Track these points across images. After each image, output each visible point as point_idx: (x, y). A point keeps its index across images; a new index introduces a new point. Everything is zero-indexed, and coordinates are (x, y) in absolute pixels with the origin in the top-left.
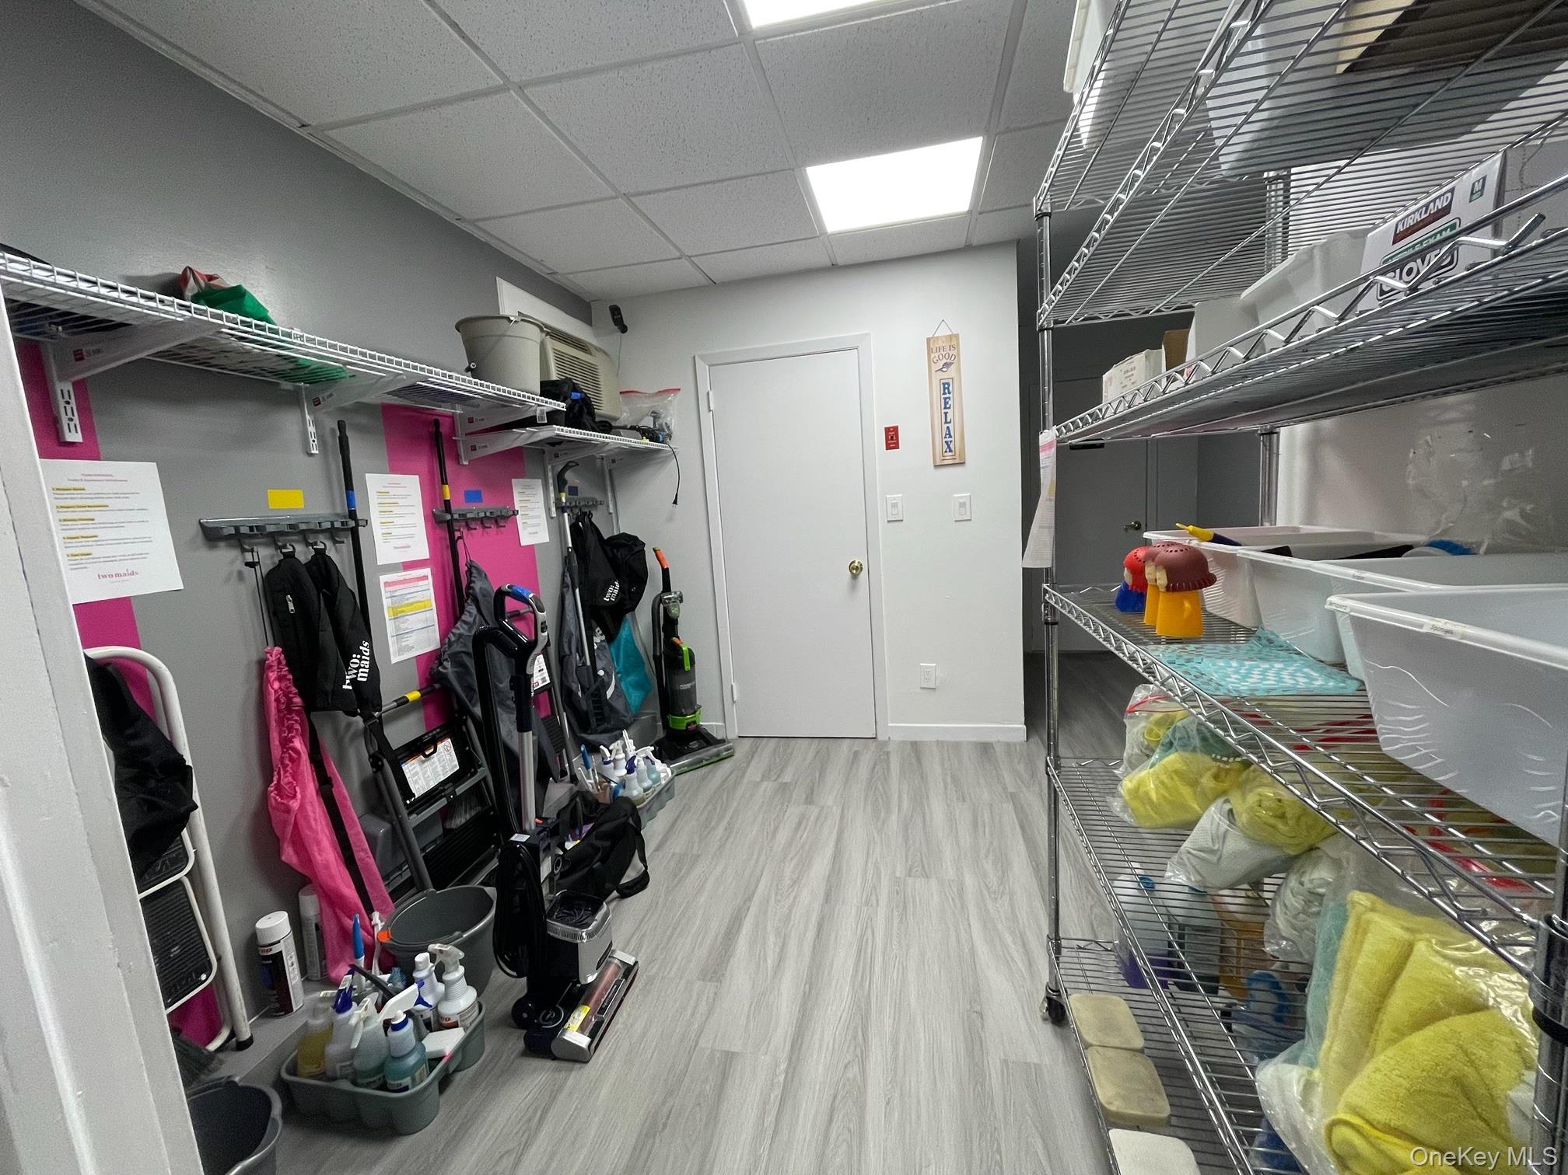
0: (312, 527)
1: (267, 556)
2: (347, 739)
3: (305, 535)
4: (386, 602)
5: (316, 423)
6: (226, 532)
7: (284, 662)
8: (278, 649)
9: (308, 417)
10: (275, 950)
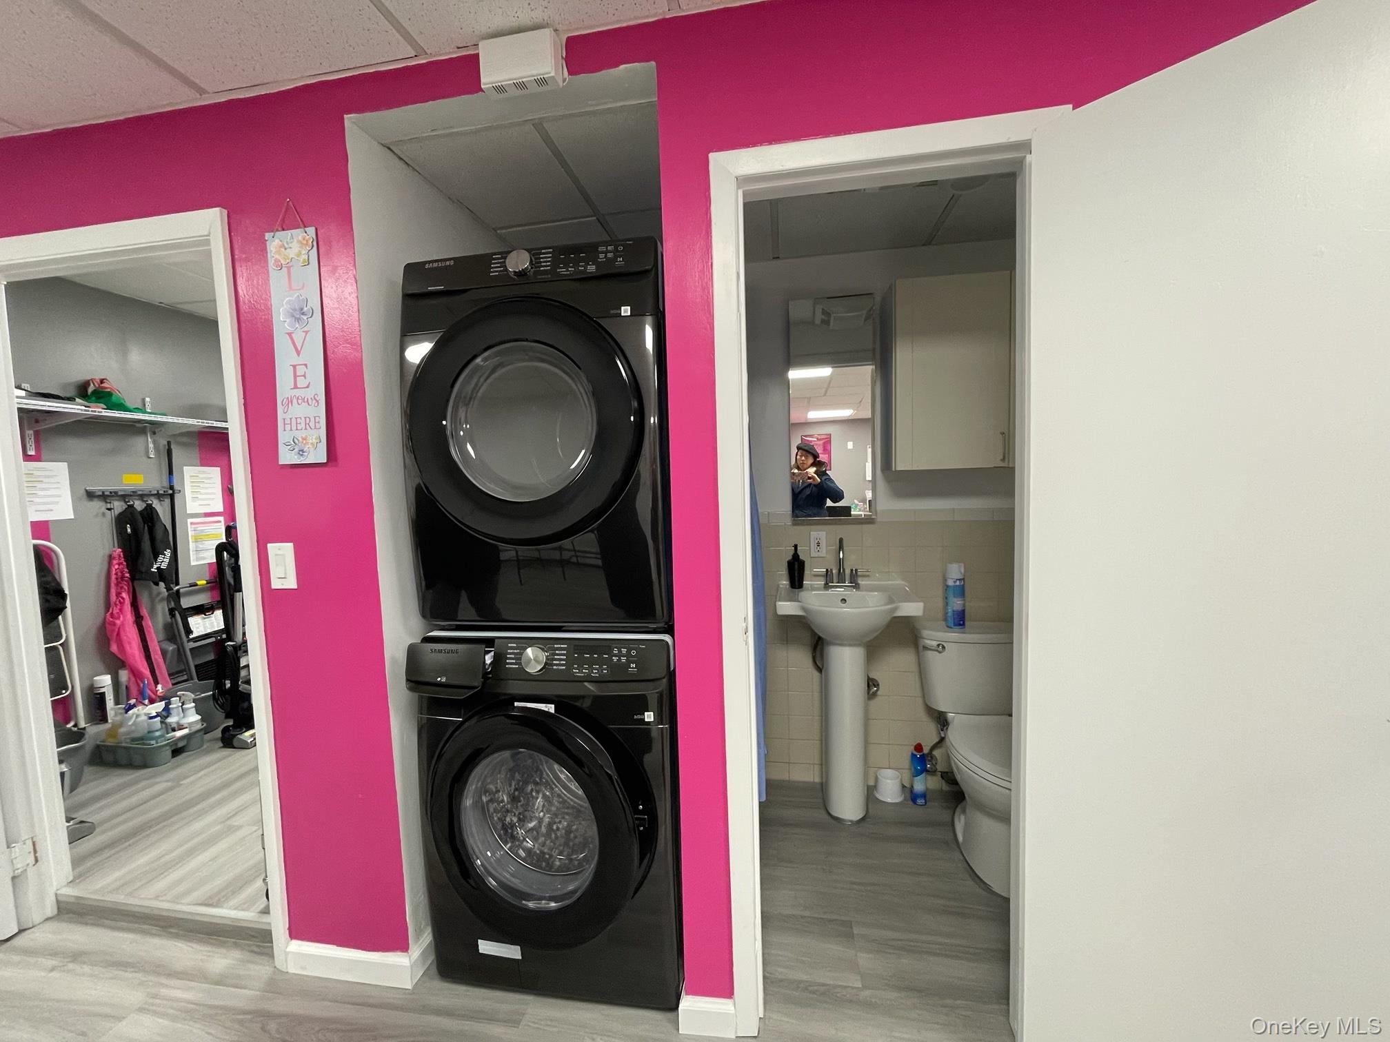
0: (145, 493)
1: (118, 506)
2: (157, 600)
3: (142, 497)
4: (190, 533)
5: (154, 442)
6: (97, 494)
7: (122, 556)
8: (120, 550)
9: (149, 440)
10: (102, 690)
